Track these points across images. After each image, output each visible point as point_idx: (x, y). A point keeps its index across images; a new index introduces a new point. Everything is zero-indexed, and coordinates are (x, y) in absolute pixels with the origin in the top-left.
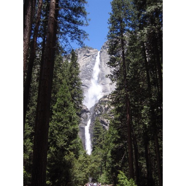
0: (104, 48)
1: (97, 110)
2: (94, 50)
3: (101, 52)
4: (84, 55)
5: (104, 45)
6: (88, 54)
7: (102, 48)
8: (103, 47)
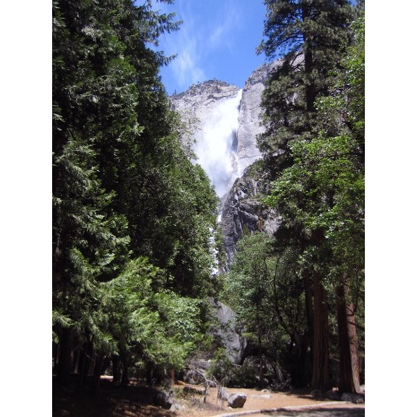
0: (251, 83)
1: (237, 191)
2: (230, 87)
3: (245, 90)
4: (210, 97)
5: (251, 77)
6: (216, 95)
7: (246, 83)
8: (250, 80)
